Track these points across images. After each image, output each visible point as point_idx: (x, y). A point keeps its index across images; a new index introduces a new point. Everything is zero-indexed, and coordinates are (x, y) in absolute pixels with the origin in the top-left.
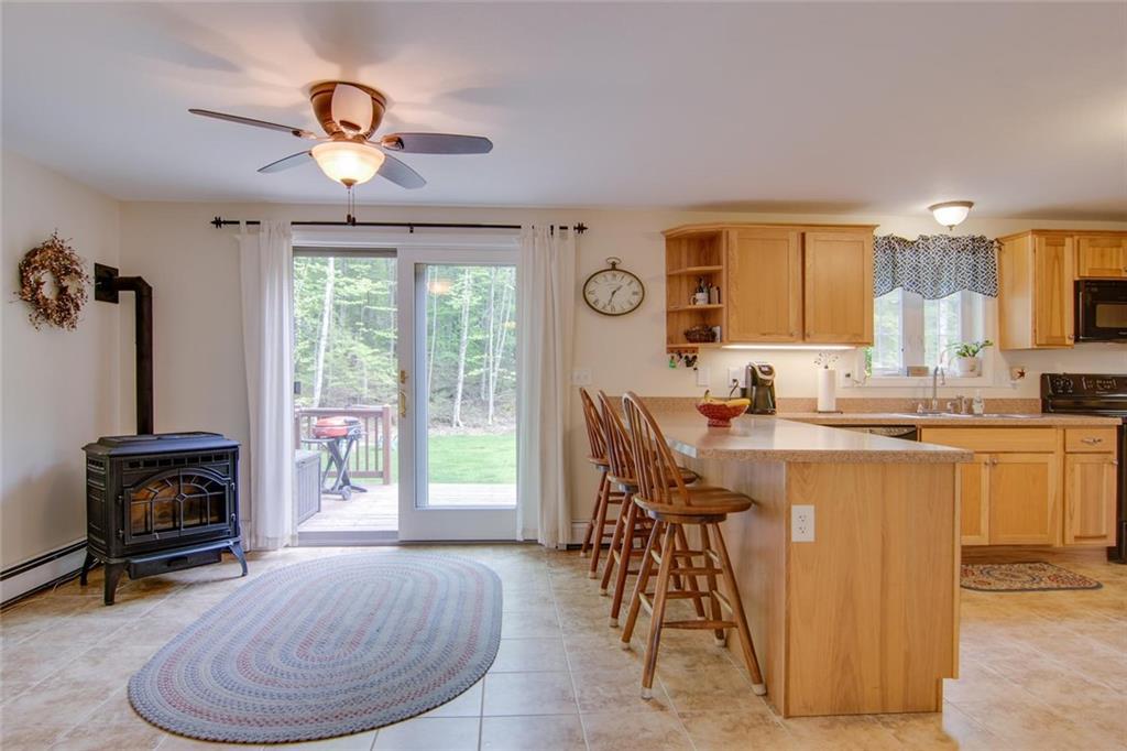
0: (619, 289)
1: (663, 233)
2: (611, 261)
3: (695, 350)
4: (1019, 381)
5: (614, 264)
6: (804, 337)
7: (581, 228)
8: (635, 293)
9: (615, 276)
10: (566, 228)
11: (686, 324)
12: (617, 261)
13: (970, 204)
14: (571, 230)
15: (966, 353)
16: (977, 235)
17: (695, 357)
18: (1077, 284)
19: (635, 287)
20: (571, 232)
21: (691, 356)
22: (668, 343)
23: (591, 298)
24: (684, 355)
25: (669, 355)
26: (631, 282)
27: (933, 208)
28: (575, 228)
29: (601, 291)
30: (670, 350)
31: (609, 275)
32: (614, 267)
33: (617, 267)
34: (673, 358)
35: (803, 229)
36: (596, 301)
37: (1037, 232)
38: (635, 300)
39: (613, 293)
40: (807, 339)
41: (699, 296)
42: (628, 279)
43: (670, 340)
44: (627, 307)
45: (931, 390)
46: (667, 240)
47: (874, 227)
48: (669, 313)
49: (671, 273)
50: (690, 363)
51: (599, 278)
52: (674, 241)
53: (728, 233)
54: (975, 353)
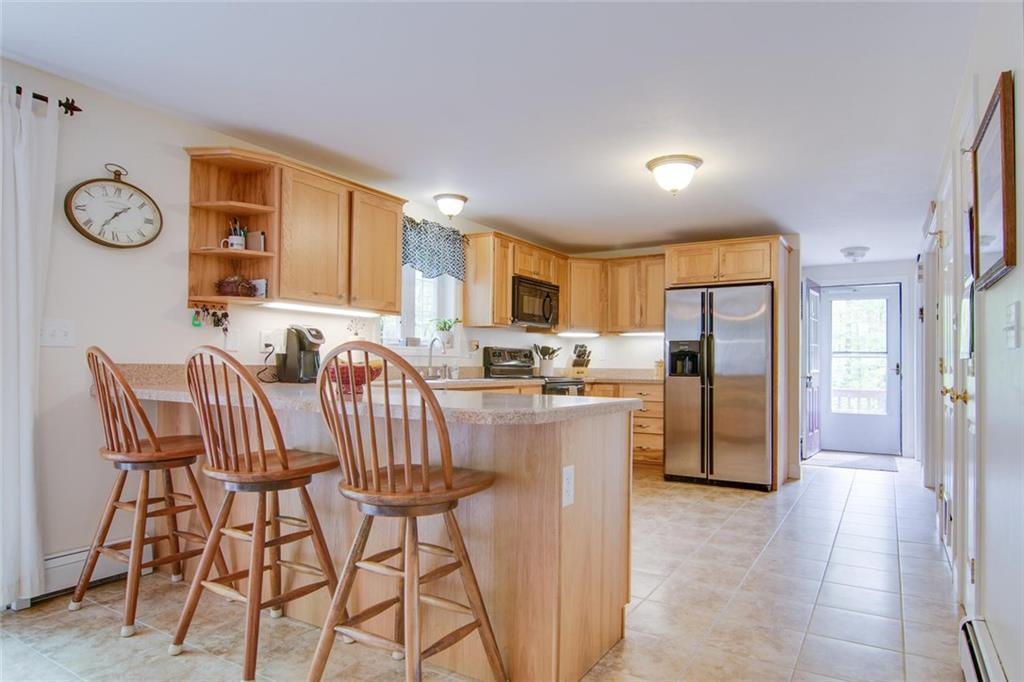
0: (125, 210)
1: (187, 150)
2: (114, 169)
3: (223, 306)
4: (475, 352)
5: (118, 175)
6: (349, 299)
7: (70, 107)
8: (149, 221)
9: (119, 190)
10: (45, 99)
11: (213, 273)
12: (123, 172)
13: (465, 199)
14: (53, 103)
15: (445, 327)
16: (456, 229)
17: (225, 315)
18: (514, 278)
19: (148, 212)
20: (53, 108)
21: (220, 313)
22: (190, 295)
23: (80, 217)
24: (211, 312)
25: (193, 311)
26: (143, 205)
27: (437, 197)
28: (61, 104)
29: (94, 207)
30: (193, 304)
31: (111, 187)
32: (117, 177)
33: (123, 178)
34: (198, 313)
35: (351, 188)
36: (89, 222)
37: (497, 235)
38: (149, 231)
39: (116, 215)
40: (353, 303)
41: (233, 239)
42: (138, 199)
43: (193, 290)
44: (138, 240)
45: (427, 359)
46: (193, 161)
47: (404, 201)
48: (193, 255)
49: (195, 205)
50: (217, 322)
51: (94, 188)
52: (203, 164)
53: (281, 170)
54: (450, 327)
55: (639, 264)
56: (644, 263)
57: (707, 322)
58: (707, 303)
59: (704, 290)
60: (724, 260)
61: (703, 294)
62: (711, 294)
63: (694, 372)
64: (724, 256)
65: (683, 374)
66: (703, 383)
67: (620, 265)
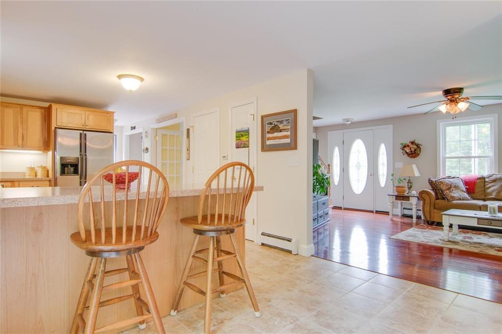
55: (21, 109)
56: (25, 109)
57: (83, 147)
58: (83, 138)
59: (82, 132)
60: (88, 118)
61: (81, 134)
62: (85, 134)
63: (76, 172)
64: (88, 116)
65: (69, 174)
66: (81, 179)
67: (6, 107)
